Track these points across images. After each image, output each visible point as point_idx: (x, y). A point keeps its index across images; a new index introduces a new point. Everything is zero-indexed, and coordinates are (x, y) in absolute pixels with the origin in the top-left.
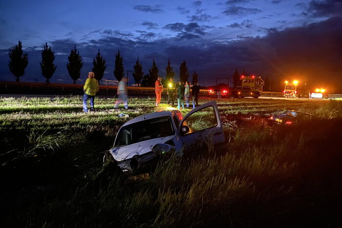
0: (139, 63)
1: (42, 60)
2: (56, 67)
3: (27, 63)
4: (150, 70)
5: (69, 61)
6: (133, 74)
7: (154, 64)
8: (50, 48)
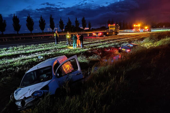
0: (62, 20)
1: (13, 23)
2: (21, 25)
3: (6, 25)
4: (67, 23)
5: (27, 22)
6: (59, 26)
7: (69, 20)
8: (16, 16)
